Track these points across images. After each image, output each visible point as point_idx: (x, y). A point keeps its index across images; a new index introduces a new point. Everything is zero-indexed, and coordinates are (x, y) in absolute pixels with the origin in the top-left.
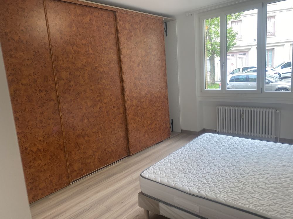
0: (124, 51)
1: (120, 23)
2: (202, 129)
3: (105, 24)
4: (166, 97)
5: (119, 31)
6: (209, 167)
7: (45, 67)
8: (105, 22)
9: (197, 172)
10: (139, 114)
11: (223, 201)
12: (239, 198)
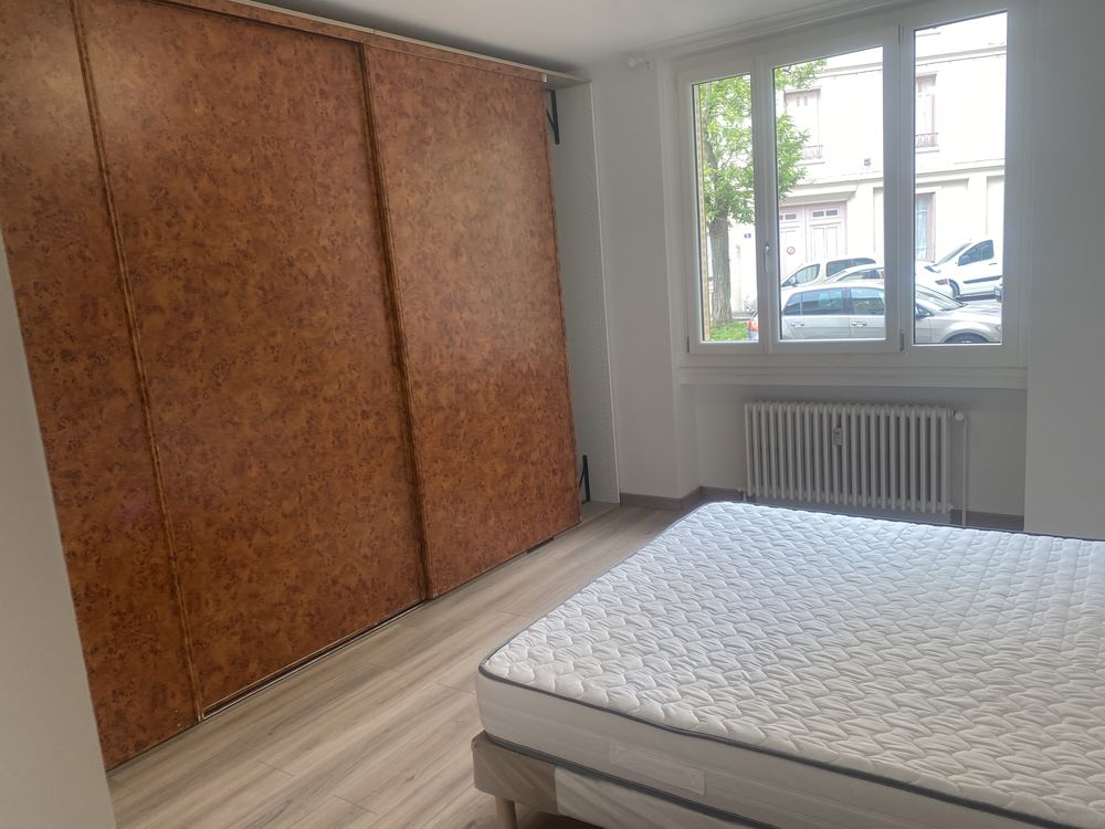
0: (396, 200)
1: (381, 90)
2: (694, 488)
3: (322, 92)
4: (563, 374)
5: (379, 120)
6: (731, 626)
7: (84, 259)
8: (323, 85)
9: (691, 645)
10: (462, 437)
11: (789, 745)
12: (845, 730)
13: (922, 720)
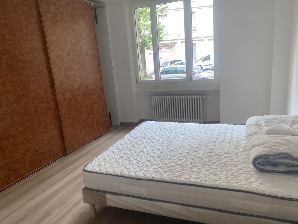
1: (43, 5)
2: (140, 119)
4: (102, 89)
5: (42, 14)
6: (151, 152)
8: (23, 2)
9: (141, 157)
10: (73, 108)
11: (168, 179)
12: (182, 174)
13: (200, 169)
